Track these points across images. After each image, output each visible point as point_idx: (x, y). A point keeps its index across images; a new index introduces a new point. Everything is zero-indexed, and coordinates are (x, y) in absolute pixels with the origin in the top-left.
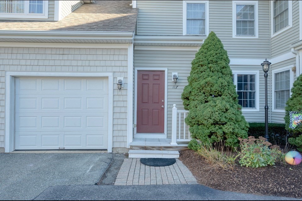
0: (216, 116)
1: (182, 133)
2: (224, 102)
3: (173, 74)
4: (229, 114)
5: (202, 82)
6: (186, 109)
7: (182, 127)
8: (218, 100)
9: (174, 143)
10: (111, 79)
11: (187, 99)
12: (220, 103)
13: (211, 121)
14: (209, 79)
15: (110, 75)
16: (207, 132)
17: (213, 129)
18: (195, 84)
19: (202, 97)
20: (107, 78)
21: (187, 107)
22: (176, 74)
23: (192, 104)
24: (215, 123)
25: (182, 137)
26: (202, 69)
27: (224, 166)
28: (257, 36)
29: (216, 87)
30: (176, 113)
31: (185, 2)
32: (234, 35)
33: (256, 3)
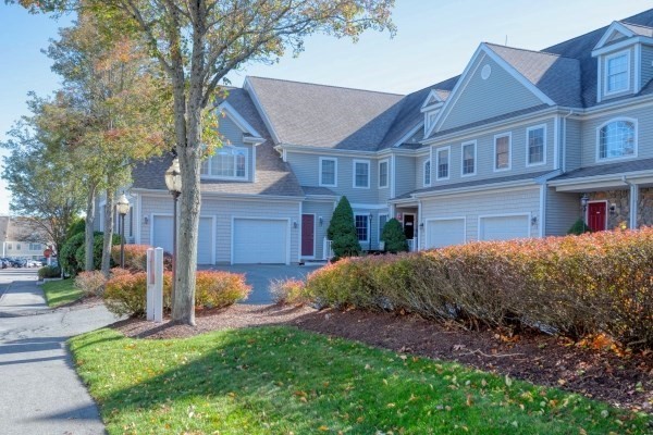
1: (329, 253)
2: (351, 236)
3: (319, 217)
4: (353, 242)
5: (341, 226)
6: (330, 240)
7: (329, 249)
8: (349, 235)
9: (325, 258)
10: (290, 222)
11: (332, 234)
13: (345, 245)
14: (344, 224)
15: (289, 219)
16: (343, 250)
17: (346, 249)
18: (336, 226)
19: (341, 233)
20: (287, 220)
21: (331, 238)
22: (321, 217)
23: (335, 237)
24: (347, 246)
25: (329, 255)
26: (340, 218)
28: (369, 187)
29: (347, 229)
30: (326, 242)
31: (321, 159)
32: (354, 186)
33: (369, 162)
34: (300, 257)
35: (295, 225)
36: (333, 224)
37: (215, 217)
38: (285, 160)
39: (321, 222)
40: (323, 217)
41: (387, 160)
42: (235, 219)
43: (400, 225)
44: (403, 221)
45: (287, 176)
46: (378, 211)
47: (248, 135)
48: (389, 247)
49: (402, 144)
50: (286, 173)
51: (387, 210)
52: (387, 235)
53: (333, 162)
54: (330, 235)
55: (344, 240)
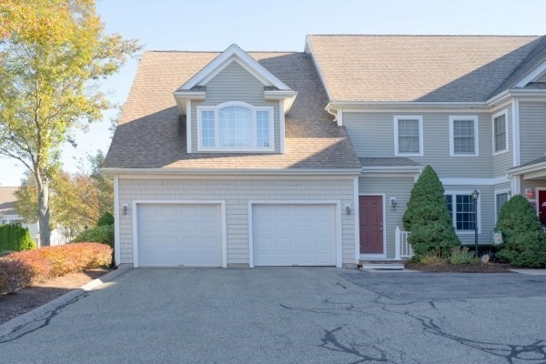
0: (434, 235)
1: (405, 251)
2: (440, 225)
3: (391, 199)
4: (444, 234)
5: (422, 209)
6: (406, 230)
7: (405, 244)
8: (436, 223)
9: (398, 258)
10: (339, 206)
11: (409, 222)
12: (437, 225)
13: (431, 239)
14: (428, 207)
15: (338, 202)
16: (427, 247)
17: (432, 244)
18: (415, 211)
19: (422, 221)
20: (335, 204)
21: (407, 228)
22: (394, 198)
23: (414, 226)
24: (434, 240)
25: (405, 254)
26: (421, 198)
27: (440, 264)
28: (477, 154)
29: (433, 213)
30: (399, 234)
31: (396, 118)
32: (452, 153)
33: (475, 118)
34: (357, 257)
35: (349, 211)
36: (411, 207)
37: (223, 202)
38: (340, 124)
39: (394, 205)
40: (395, 198)
41: (505, 112)
42: (253, 205)
43: (531, 206)
44: (537, 200)
45: (339, 143)
46: (493, 187)
47: (273, 88)
48: (510, 240)
49: (530, 84)
50: (338, 140)
51: (508, 184)
52: (507, 222)
53: (416, 121)
54: (407, 223)
55: (428, 231)
